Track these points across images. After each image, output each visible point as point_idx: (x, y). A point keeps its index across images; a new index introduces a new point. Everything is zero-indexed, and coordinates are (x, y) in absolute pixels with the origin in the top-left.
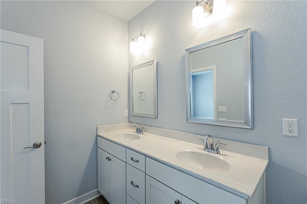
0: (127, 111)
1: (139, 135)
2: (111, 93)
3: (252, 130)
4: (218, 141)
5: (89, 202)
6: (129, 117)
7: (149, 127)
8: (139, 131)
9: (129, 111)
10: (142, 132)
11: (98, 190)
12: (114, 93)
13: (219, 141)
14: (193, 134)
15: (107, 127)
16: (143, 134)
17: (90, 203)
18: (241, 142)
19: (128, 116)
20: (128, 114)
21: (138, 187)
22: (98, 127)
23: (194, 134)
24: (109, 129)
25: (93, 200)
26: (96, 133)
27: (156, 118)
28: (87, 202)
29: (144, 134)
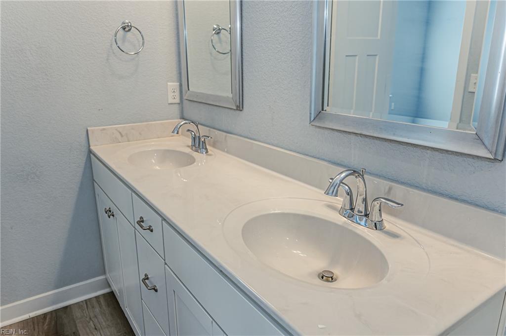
0: (173, 85)
1: (195, 154)
2: (121, 32)
3: (498, 164)
4: (387, 188)
5: (86, 300)
6: (181, 102)
7: (225, 134)
8: (199, 144)
9: (181, 85)
10: (206, 149)
11: (106, 279)
12: (130, 30)
13: (390, 189)
14: (325, 163)
15: (116, 130)
16: (207, 152)
17: (88, 303)
18: (456, 199)
19: (177, 100)
20: (177, 94)
21: (156, 291)
22: (88, 128)
23: (330, 162)
24: (122, 136)
25: (96, 297)
26: (86, 145)
27: (240, 108)
28: (82, 301)
29: (210, 155)
